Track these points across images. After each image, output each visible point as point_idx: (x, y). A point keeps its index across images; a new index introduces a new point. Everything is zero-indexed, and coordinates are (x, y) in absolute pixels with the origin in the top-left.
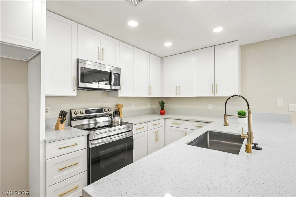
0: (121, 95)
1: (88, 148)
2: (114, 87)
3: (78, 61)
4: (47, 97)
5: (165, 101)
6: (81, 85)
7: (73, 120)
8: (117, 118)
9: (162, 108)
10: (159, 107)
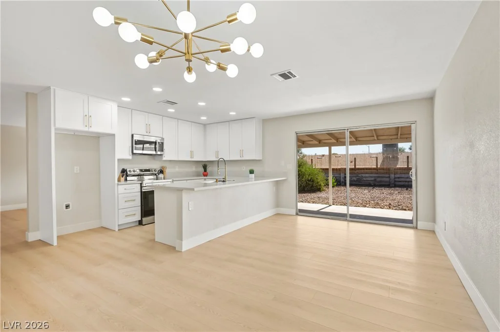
0: (164, 159)
1: (141, 192)
2: (159, 153)
3: (132, 135)
4: (118, 160)
5: (208, 164)
6: (135, 151)
7: (128, 176)
8: (161, 176)
9: (205, 171)
10: (202, 170)
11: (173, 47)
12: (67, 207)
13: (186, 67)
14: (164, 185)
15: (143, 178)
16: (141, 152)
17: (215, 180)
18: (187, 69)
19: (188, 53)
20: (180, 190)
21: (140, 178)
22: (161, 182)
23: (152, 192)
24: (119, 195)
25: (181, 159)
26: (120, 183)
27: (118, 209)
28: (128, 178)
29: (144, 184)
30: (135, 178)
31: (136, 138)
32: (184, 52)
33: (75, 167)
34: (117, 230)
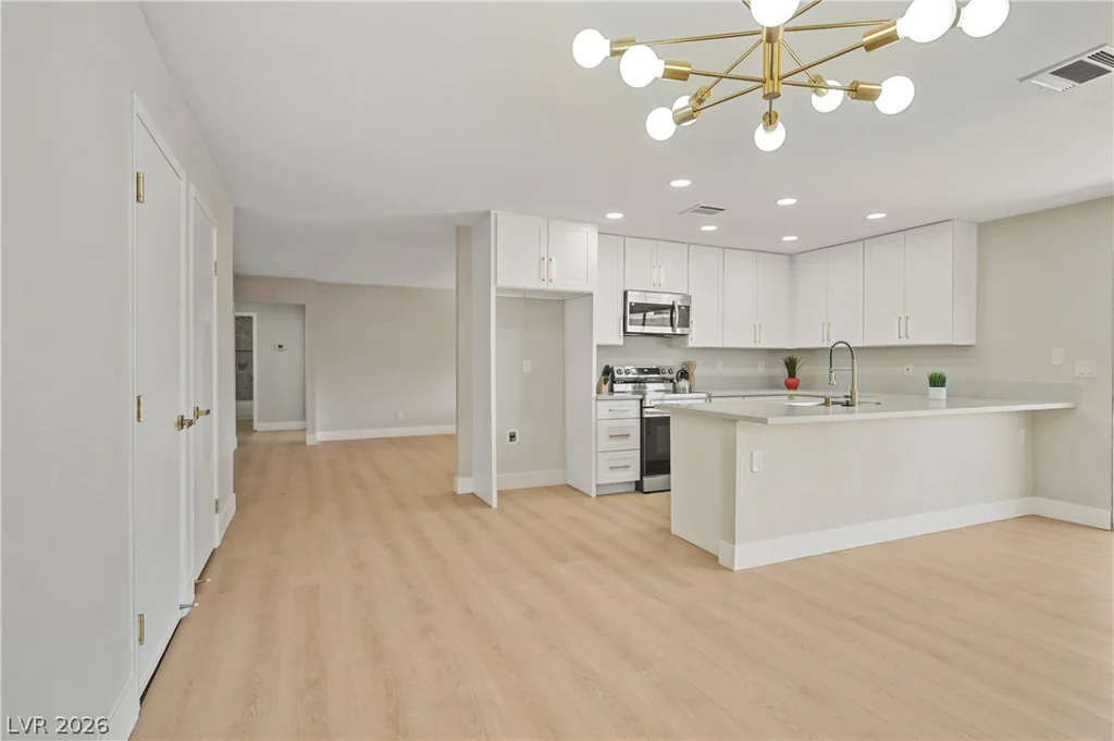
0: (691, 344)
1: (642, 418)
2: (678, 331)
3: (625, 293)
4: (598, 346)
5: (797, 356)
6: (630, 329)
7: (616, 383)
8: (683, 383)
9: (792, 374)
10: (783, 372)
11: (733, 73)
12: (512, 437)
13: (764, 112)
14: (689, 405)
15: (645, 387)
16: (639, 329)
17: (823, 400)
18: (764, 119)
19: (772, 77)
20: (731, 420)
21: (640, 387)
22: (683, 400)
23: (666, 421)
24: (599, 422)
25: (728, 344)
26: (600, 397)
27: (597, 452)
28: (615, 385)
29: (648, 401)
30: (629, 387)
31: (633, 298)
32: (762, 77)
33: (525, 362)
34: (594, 495)
